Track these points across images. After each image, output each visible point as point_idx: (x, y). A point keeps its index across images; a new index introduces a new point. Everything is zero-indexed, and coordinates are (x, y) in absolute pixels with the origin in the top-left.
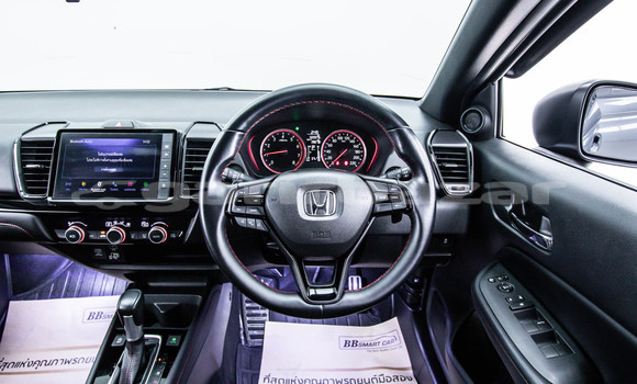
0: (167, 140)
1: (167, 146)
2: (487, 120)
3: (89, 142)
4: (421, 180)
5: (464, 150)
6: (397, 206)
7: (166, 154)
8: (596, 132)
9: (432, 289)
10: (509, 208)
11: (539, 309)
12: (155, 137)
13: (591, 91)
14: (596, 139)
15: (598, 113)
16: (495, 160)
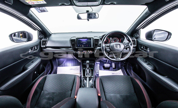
0: (92, 39)
1: (92, 40)
2: (138, 35)
3: (81, 39)
4: (131, 43)
5: (135, 40)
6: (128, 47)
7: (92, 41)
8: (155, 37)
9: (128, 63)
10: (142, 48)
11: (147, 61)
12: (90, 39)
13: (154, 31)
14: (155, 38)
15: (155, 34)
16: (139, 41)
